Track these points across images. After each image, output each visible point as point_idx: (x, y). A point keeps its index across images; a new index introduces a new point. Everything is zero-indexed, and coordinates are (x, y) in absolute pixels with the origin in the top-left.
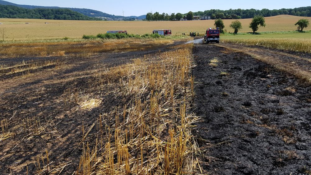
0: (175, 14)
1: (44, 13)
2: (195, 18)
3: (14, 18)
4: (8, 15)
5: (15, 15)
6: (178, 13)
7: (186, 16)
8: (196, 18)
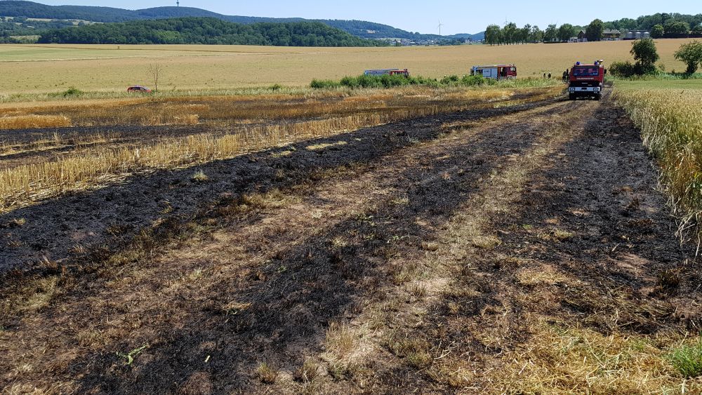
0: (558, 27)
1: (271, 31)
2: (609, 36)
3: (213, 44)
4: (203, 39)
5: (216, 38)
6: (565, 25)
7: (584, 32)
8: (611, 34)
